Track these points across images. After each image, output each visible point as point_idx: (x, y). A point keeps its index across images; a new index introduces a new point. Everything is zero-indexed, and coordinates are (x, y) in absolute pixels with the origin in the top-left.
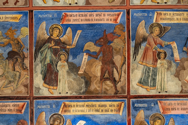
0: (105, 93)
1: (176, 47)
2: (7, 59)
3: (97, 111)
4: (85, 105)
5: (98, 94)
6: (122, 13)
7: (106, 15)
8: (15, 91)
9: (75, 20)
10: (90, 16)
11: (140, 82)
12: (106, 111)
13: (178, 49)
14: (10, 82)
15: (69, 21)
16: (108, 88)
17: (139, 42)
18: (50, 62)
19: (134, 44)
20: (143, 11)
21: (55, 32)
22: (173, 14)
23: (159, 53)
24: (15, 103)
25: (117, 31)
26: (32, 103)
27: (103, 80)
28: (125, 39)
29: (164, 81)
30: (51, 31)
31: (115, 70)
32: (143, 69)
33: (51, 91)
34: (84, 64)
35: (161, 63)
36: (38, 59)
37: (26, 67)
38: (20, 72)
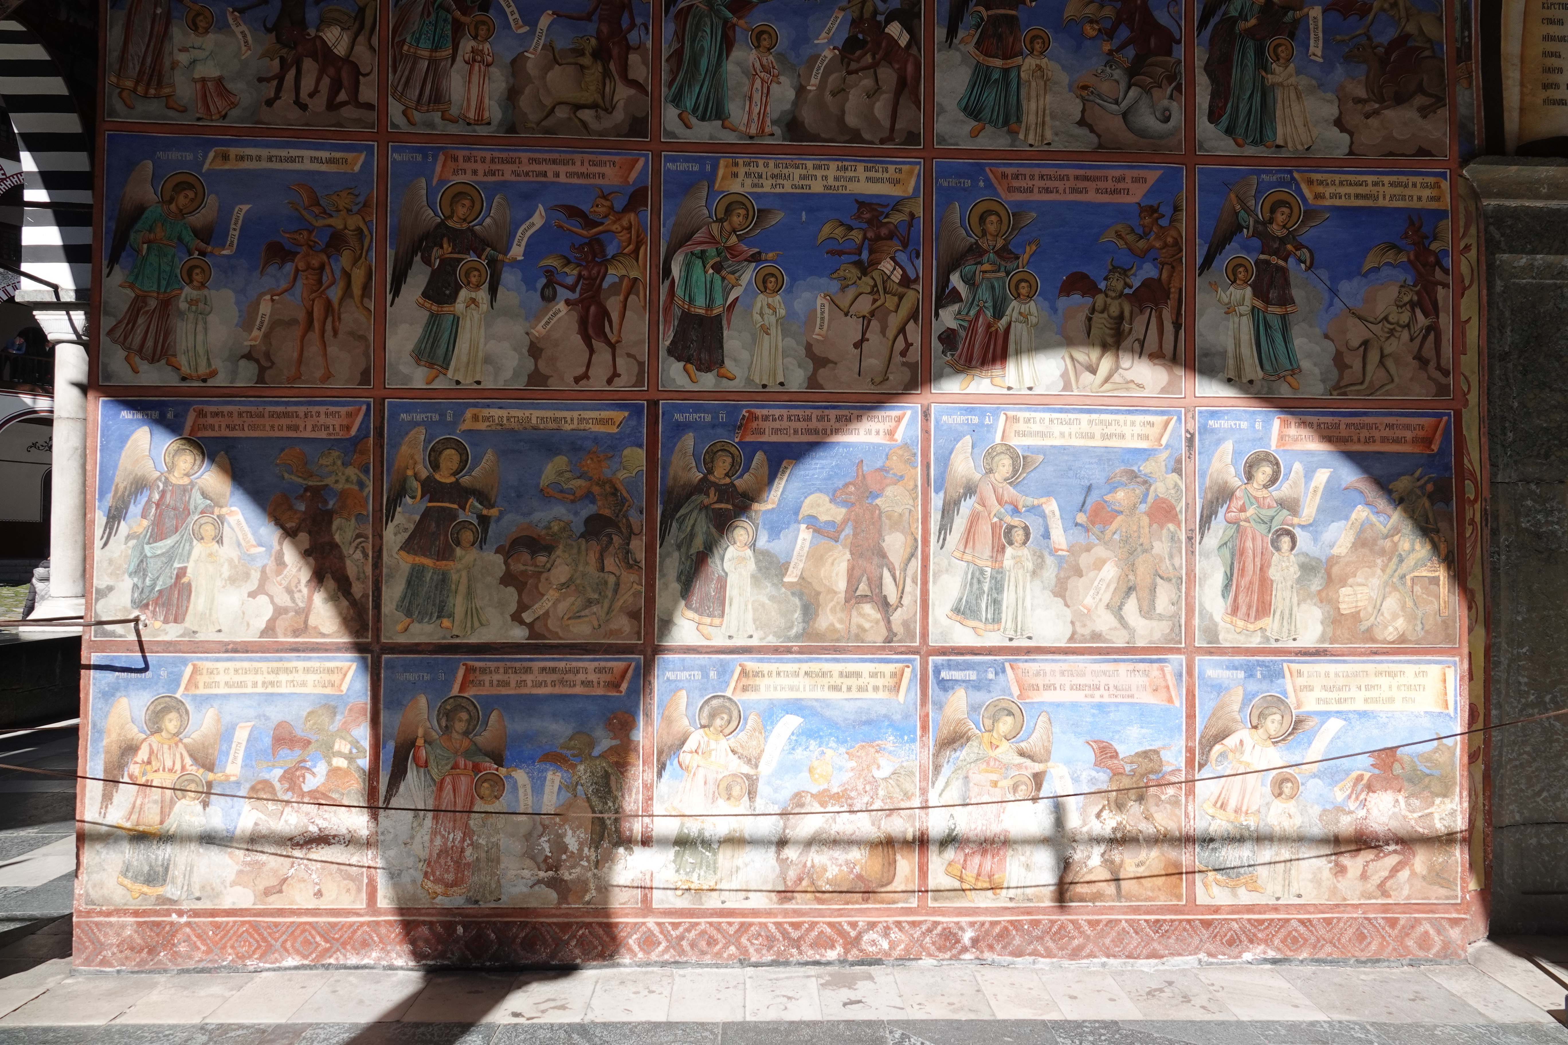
0: (858, 638)
1: (1057, 513)
2: (582, 536)
3: (836, 688)
4: (802, 673)
5: (838, 640)
6: (909, 413)
7: (865, 418)
8: (602, 630)
9: (776, 431)
10: (818, 420)
11: (957, 610)
12: (860, 689)
13: (1062, 518)
14: (590, 603)
15: (762, 432)
16: (867, 625)
17: (955, 496)
18: (705, 548)
19: (940, 504)
20: (966, 409)
21: (721, 464)
22: (1051, 421)
23: (1010, 528)
24: (603, 664)
25: (896, 465)
26: (649, 663)
27: (853, 601)
28: (916, 486)
29: (1024, 607)
30: (708, 460)
31: (886, 574)
32: (966, 573)
33: (705, 632)
34: (799, 555)
35: (1014, 558)
36: (671, 540)
37: (635, 561)
38: (618, 573)
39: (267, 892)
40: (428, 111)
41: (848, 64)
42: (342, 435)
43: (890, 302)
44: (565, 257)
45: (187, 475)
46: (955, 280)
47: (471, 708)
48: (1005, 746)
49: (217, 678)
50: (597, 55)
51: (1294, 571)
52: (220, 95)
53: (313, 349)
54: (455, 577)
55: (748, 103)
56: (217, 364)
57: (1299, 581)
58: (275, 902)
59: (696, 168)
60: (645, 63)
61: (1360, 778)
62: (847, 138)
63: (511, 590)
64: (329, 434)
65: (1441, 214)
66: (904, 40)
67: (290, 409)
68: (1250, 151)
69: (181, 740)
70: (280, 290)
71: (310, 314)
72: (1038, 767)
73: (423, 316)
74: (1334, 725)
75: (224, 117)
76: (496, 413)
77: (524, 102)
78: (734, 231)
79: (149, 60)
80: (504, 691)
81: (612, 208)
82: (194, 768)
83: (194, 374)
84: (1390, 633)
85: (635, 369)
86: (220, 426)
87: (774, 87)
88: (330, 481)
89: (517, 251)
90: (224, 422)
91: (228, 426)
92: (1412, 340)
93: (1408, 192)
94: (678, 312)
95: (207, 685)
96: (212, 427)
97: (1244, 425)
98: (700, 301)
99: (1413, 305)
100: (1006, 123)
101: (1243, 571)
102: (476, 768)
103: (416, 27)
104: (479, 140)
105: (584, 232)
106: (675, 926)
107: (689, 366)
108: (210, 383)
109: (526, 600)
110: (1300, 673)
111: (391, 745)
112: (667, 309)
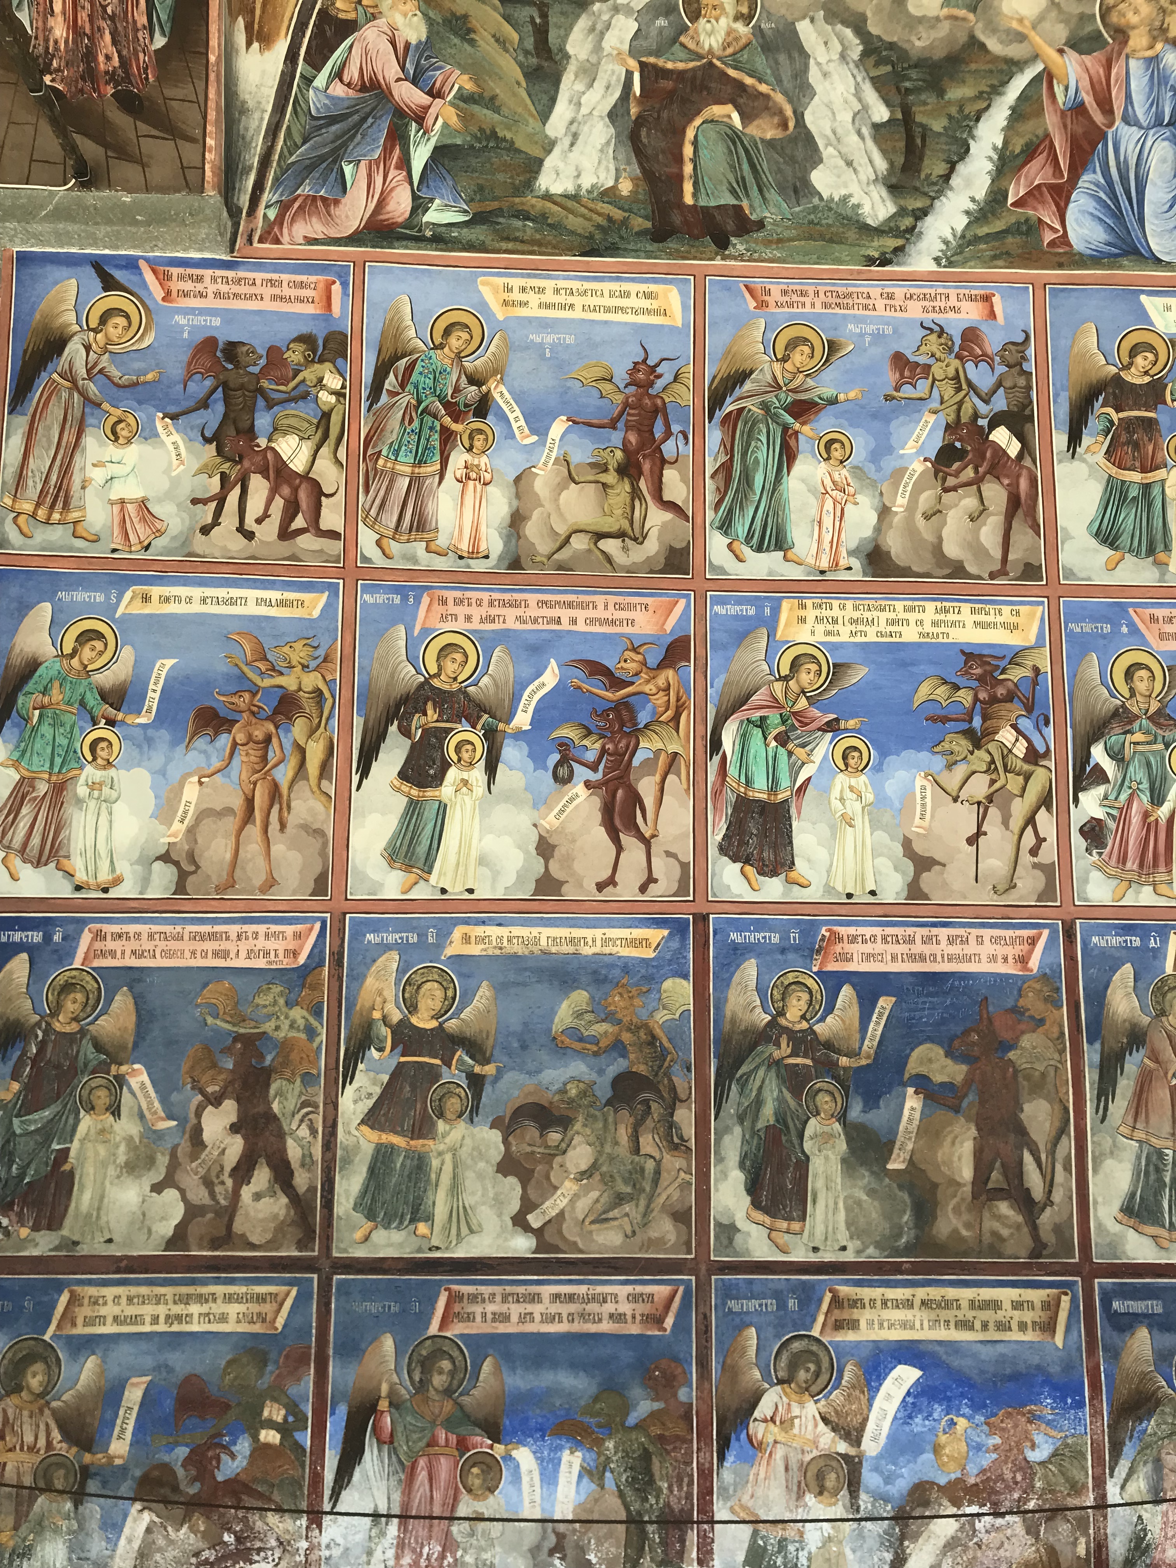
0: (993, 1250)
2: (609, 1103)
3: (965, 1325)
4: (917, 1302)
5: (965, 1254)
6: (1046, 933)
7: (986, 939)
8: (638, 1239)
9: (869, 957)
10: (923, 942)
11: (1128, 1209)
12: (1003, 1326)
14: (620, 1199)
15: (848, 958)
16: (1005, 1232)
17: (1116, 1047)
18: (777, 1121)
19: (1097, 1058)
20: (1123, 927)
21: (794, 1002)
24: (639, 1289)
25: (1031, 1002)
26: (703, 1287)
27: (984, 1197)
28: (1062, 1033)
30: (777, 996)
31: (1028, 1158)
32: (1139, 1158)
33: (780, 1241)
34: (907, 1131)
36: (730, 1108)
37: (681, 1138)
38: (658, 1156)
40: (408, 541)
41: (944, 480)
42: (286, 963)
43: (1014, 783)
44: (585, 727)
45: (76, 1019)
46: (1098, 754)
47: (456, 1353)
49: (103, 1311)
50: (623, 471)
52: (143, 520)
53: (252, 846)
54: (435, 1163)
55: (817, 528)
56: (124, 868)
59: (752, 612)
60: (684, 480)
62: (947, 571)
63: (512, 1180)
64: (270, 963)
66: (1014, 448)
67: (218, 928)
69: (48, 1403)
70: (209, 772)
71: (250, 802)
73: (401, 802)
75: (147, 548)
76: (493, 931)
77: (532, 530)
78: (804, 693)
79: (54, 478)
80: (502, 1328)
81: (644, 663)
82: (64, 1445)
83: (92, 881)
85: (677, 872)
86: (123, 953)
87: (849, 508)
88: (268, 1027)
89: (522, 719)
90: (129, 946)
91: (133, 952)
94: (732, 798)
95: (89, 1322)
96: (113, 954)
98: (761, 782)
100: (1152, 551)
102: (462, 1446)
103: (394, 436)
104: (476, 578)
105: (609, 695)
107: (749, 869)
108: (112, 894)
109: (532, 1194)
111: (342, 1410)
112: (716, 794)
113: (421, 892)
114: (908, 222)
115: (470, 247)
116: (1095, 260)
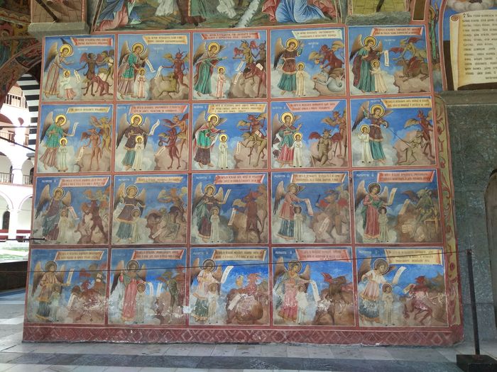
0: (250, 241)
1: (310, 203)
3: (243, 257)
4: (233, 252)
5: (244, 242)
6: (264, 175)
7: (251, 177)
9: (225, 181)
10: (238, 178)
11: (280, 233)
13: (311, 205)
15: (221, 181)
16: (253, 238)
17: (279, 198)
18: (205, 216)
19: (274, 201)
20: (281, 173)
21: (209, 191)
22: (307, 176)
23: (295, 208)
24: (175, 250)
25: (261, 190)
26: (188, 250)
27: (249, 230)
28: (267, 196)
29: (300, 232)
30: (206, 190)
31: (258, 222)
32: (282, 222)
33: (205, 240)
34: (232, 217)
35: (297, 217)
38: (180, 223)
39: (77, 319)
40: (127, 95)
42: (102, 185)
43: (259, 143)
44: (165, 134)
45: (59, 198)
46: (277, 136)
47: (136, 264)
48: (296, 275)
49: (65, 256)
50: (174, 77)
51: (386, 220)
52: (72, 93)
53: (94, 162)
54: (133, 226)
55: (217, 88)
56: (68, 167)
57: (388, 223)
58: (79, 322)
59: (202, 107)
60: (188, 79)
61: (412, 286)
62: (245, 97)
64: (99, 185)
65: (430, 109)
66: (261, 68)
67: (88, 179)
68: (367, 94)
69: (55, 274)
70: (86, 146)
71: (94, 152)
72: (306, 282)
73: (126, 151)
74: (402, 269)
75: (72, 99)
76: (145, 178)
77: (154, 91)
78: (213, 125)
79: (53, 85)
80: (146, 259)
81: (178, 120)
82: (58, 282)
83: (62, 169)
84: (420, 239)
85: (185, 164)
86: (68, 184)
87: (224, 84)
88: (98, 198)
89: (152, 133)
91: (70, 184)
92: (422, 147)
93: (419, 103)
94: (197, 148)
95: (62, 258)
96: (66, 184)
97: (368, 175)
98: (204, 144)
99: (422, 137)
100: (292, 90)
101: (369, 220)
102: (138, 282)
103: (124, 72)
104: (142, 102)
105: (171, 127)
106: (196, 331)
107: (201, 163)
108: (66, 172)
110: (390, 252)
111: (113, 275)
112: (194, 147)
113: (130, 170)
114: (239, 17)
115: (141, 29)
116: (282, 23)
